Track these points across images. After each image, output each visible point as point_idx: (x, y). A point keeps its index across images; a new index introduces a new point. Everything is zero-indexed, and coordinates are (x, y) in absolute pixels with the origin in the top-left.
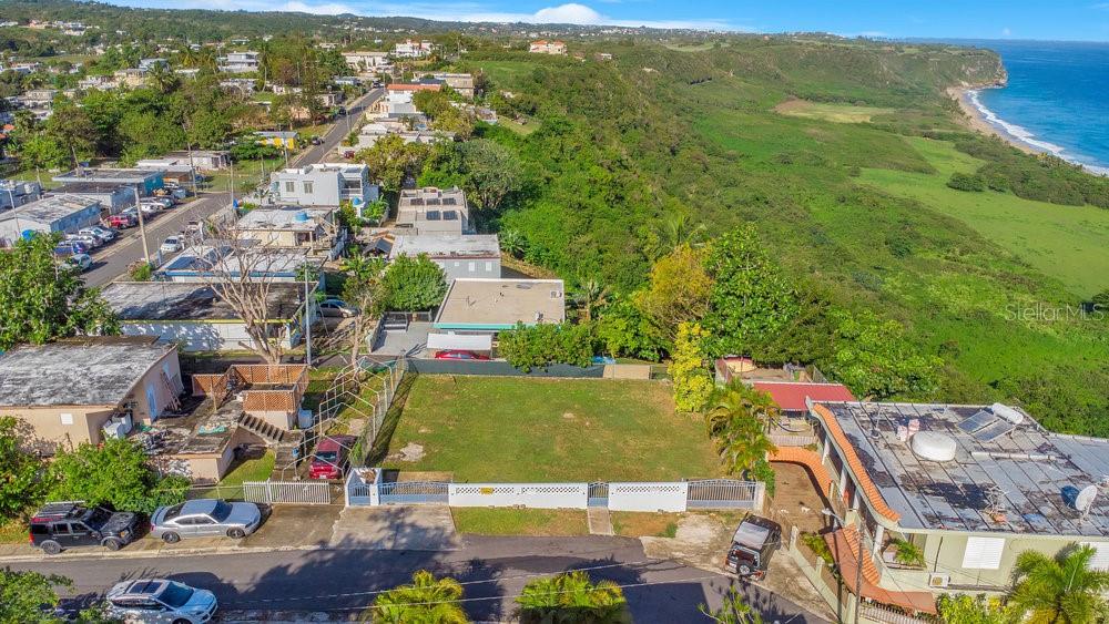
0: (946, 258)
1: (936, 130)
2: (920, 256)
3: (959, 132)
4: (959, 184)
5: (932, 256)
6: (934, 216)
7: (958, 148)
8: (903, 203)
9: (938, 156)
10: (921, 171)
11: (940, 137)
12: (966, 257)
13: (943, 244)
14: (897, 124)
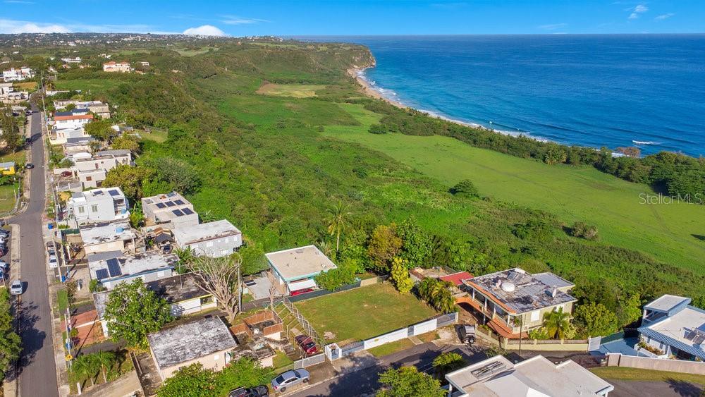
0: (383, 175)
1: (351, 98)
2: (371, 175)
3: (364, 98)
4: (374, 130)
5: (376, 175)
6: (370, 152)
7: (366, 108)
8: (352, 145)
9: (359, 114)
10: (353, 124)
11: (355, 102)
12: (392, 173)
13: (380, 167)
14: (330, 96)
